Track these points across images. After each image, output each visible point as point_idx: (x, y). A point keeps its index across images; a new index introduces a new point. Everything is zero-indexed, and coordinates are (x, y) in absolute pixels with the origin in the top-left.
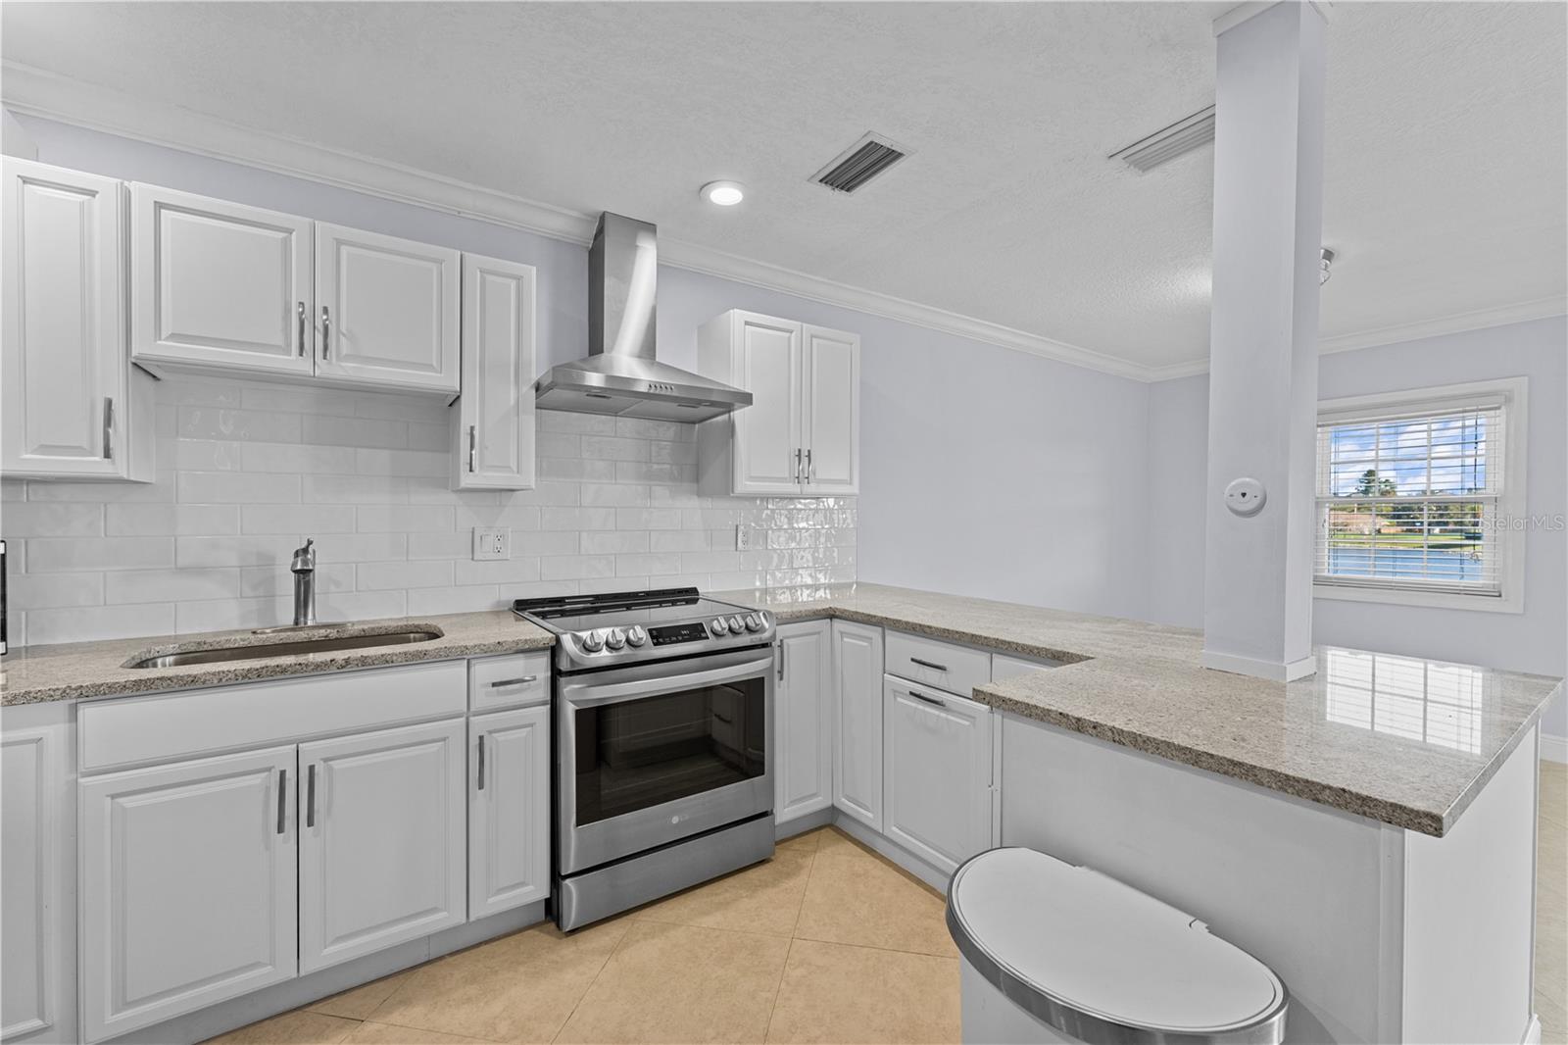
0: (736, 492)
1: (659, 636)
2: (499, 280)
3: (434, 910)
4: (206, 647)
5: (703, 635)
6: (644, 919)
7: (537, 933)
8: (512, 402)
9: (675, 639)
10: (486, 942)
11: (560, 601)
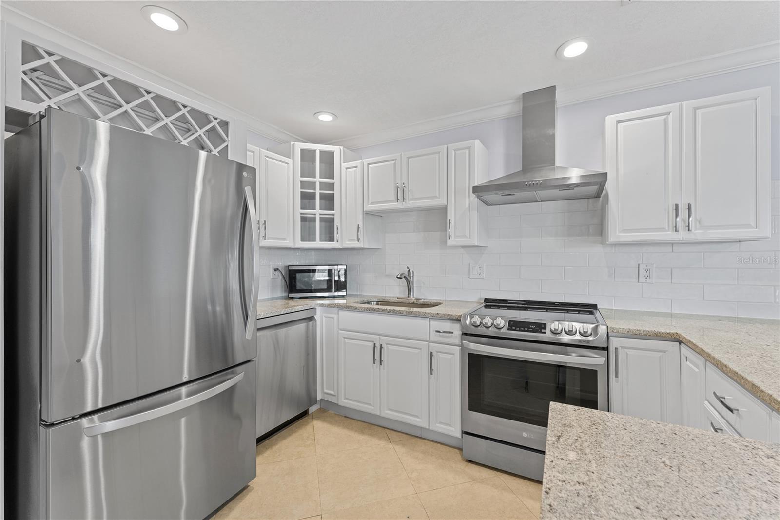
0: (610, 241)
1: (514, 325)
2: (461, 151)
3: (417, 416)
4: (384, 301)
5: (543, 331)
6: (502, 478)
7: (459, 452)
8: (467, 206)
9: (523, 329)
10: (441, 444)
11: (505, 301)
